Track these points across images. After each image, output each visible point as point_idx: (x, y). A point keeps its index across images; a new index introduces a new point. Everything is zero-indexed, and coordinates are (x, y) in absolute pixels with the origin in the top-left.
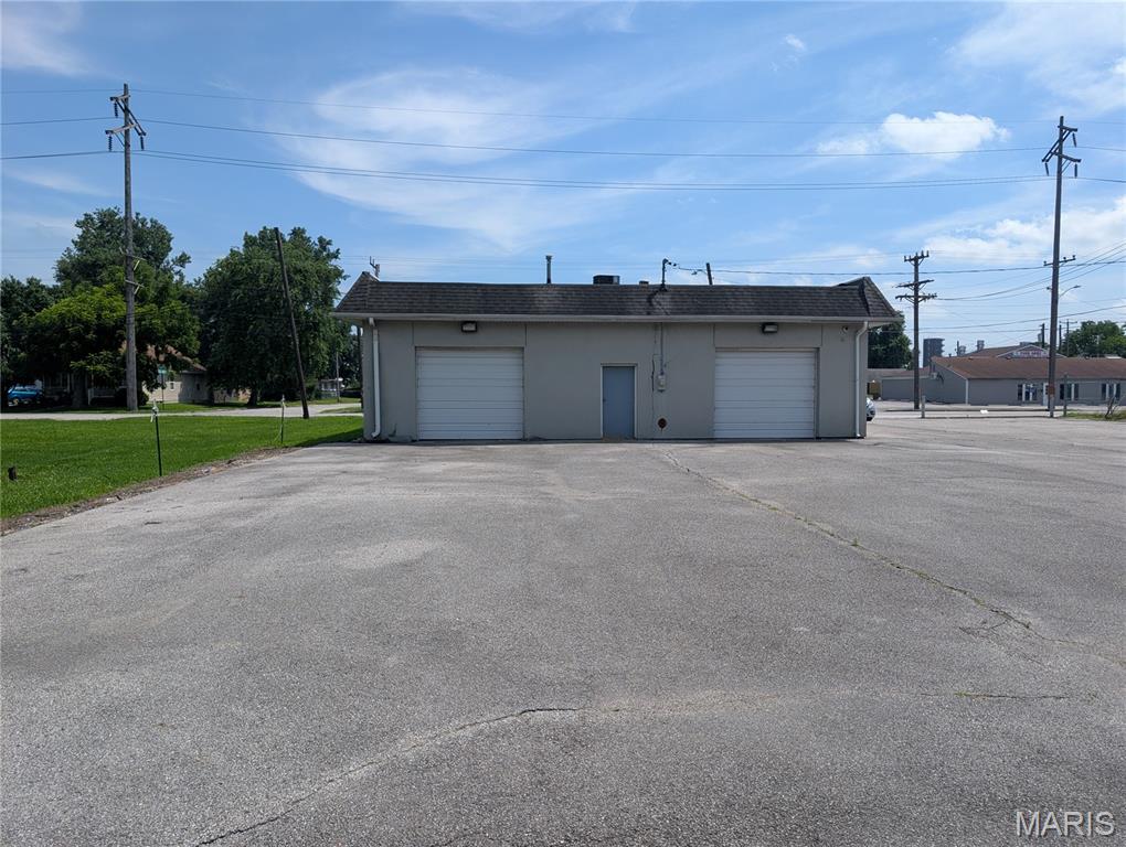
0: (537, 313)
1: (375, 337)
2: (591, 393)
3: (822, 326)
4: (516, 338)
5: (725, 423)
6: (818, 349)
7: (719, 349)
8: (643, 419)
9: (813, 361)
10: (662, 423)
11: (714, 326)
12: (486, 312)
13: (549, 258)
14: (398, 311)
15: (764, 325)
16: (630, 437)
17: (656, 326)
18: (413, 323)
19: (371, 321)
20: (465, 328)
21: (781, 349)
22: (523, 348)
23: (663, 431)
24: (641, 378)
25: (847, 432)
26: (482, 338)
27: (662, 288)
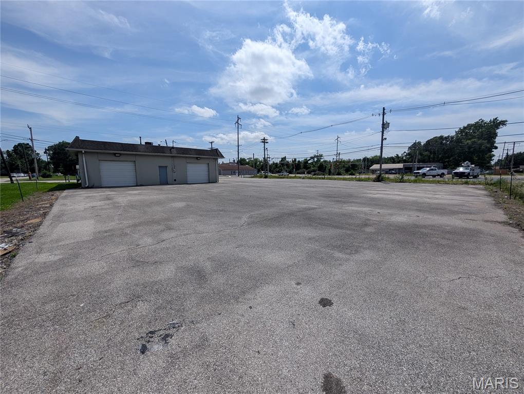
0: (140, 152)
1: (84, 156)
2: (156, 174)
3: (209, 158)
4: (133, 159)
5: (189, 180)
6: (208, 164)
7: (188, 163)
8: (170, 179)
9: (207, 166)
10: (175, 180)
11: (186, 157)
12: (124, 151)
13: (140, 137)
14: (94, 149)
15: (197, 158)
16: (167, 184)
17: (172, 157)
18: (97, 153)
19: (83, 152)
20: (117, 155)
21: (201, 163)
22: (135, 161)
23: (175, 182)
24: (169, 169)
25: (215, 181)
26: (122, 158)
27: (173, 148)
